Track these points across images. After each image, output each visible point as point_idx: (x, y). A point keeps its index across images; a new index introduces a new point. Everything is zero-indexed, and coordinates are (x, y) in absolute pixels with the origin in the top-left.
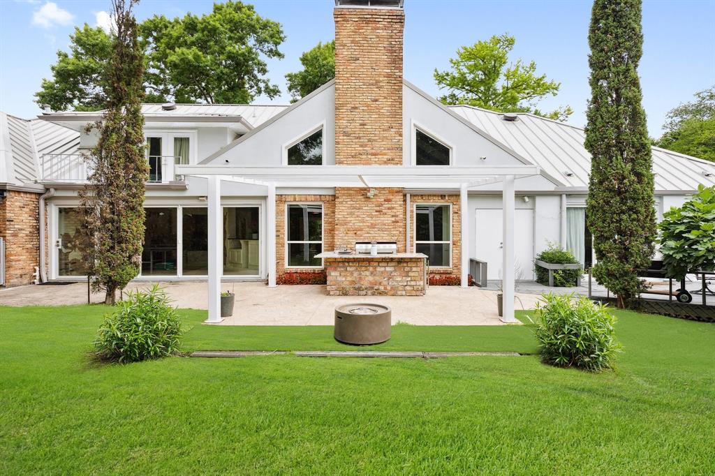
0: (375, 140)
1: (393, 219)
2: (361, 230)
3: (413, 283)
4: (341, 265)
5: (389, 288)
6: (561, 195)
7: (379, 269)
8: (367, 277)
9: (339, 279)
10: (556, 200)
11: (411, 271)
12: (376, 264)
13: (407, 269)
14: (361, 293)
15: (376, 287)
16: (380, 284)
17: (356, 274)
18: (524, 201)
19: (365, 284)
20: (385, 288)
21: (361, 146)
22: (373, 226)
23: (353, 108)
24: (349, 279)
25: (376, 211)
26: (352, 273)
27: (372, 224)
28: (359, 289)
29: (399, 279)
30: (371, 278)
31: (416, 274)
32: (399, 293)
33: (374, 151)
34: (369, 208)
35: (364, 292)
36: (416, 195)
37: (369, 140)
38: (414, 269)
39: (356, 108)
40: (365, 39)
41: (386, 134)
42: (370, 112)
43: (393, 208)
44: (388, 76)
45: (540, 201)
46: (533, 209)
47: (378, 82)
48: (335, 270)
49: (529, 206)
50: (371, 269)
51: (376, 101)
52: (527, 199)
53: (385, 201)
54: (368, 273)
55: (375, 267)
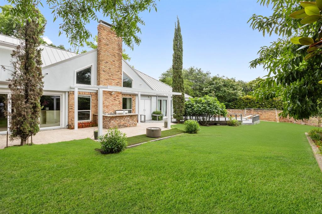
0: (114, 75)
1: (119, 102)
2: (109, 106)
3: (134, 122)
4: (114, 118)
5: (128, 125)
6: (157, 96)
7: (126, 119)
8: (122, 122)
9: (114, 123)
10: (156, 97)
11: (134, 119)
12: (125, 117)
13: (133, 118)
14: (120, 127)
15: (125, 125)
16: (126, 123)
17: (119, 121)
18: (149, 97)
19: (122, 124)
20: (127, 125)
21: (109, 76)
22: (113, 104)
23: (106, 62)
24: (117, 123)
25: (114, 99)
26: (118, 121)
27: (112, 104)
28: (120, 126)
29: (131, 121)
30: (123, 122)
31: (135, 120)
32: (131, 126)
33: (113, 79)
34: (111, 98)
35: (121, 127)
36: (123, 94)
37: (112, 75)
38: (135, 118)
39: (107, 62)
40: (111, 39)
41: (117, 73)
42: (112, 65)
43: (119, 99)
44: (118, 54)
45: (153, 98)
46: (151, 100)
47: (114, 55)
48: (113, 120)
49: (150, 99)
50: (123, 119)
51: (114, 61)
52: (150, 97)
53: (117, 96)
54: (122, 120)
55: (124, 118)
